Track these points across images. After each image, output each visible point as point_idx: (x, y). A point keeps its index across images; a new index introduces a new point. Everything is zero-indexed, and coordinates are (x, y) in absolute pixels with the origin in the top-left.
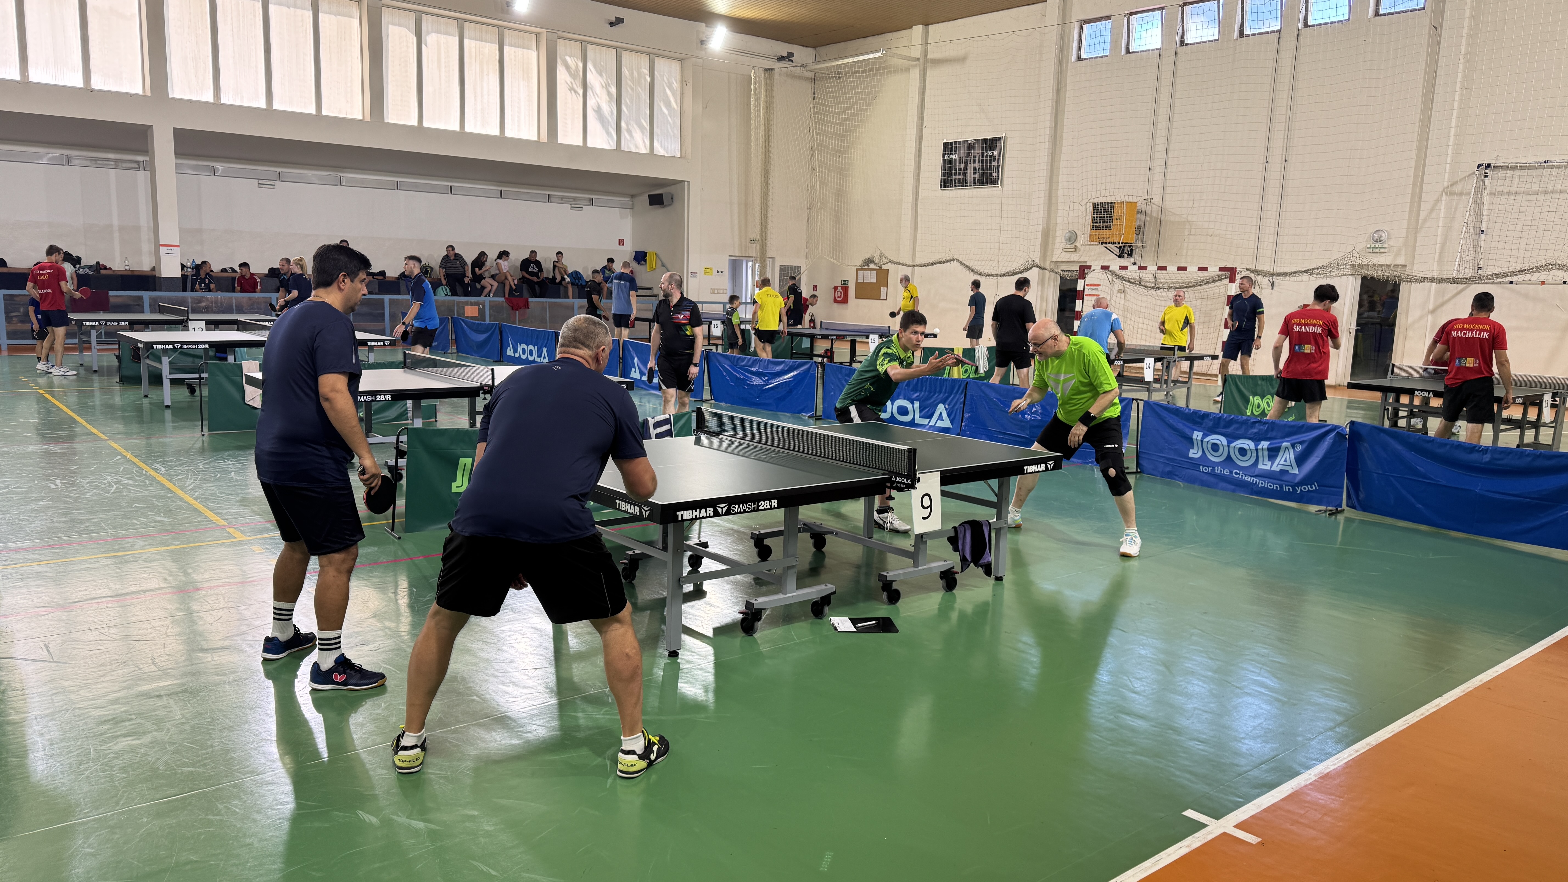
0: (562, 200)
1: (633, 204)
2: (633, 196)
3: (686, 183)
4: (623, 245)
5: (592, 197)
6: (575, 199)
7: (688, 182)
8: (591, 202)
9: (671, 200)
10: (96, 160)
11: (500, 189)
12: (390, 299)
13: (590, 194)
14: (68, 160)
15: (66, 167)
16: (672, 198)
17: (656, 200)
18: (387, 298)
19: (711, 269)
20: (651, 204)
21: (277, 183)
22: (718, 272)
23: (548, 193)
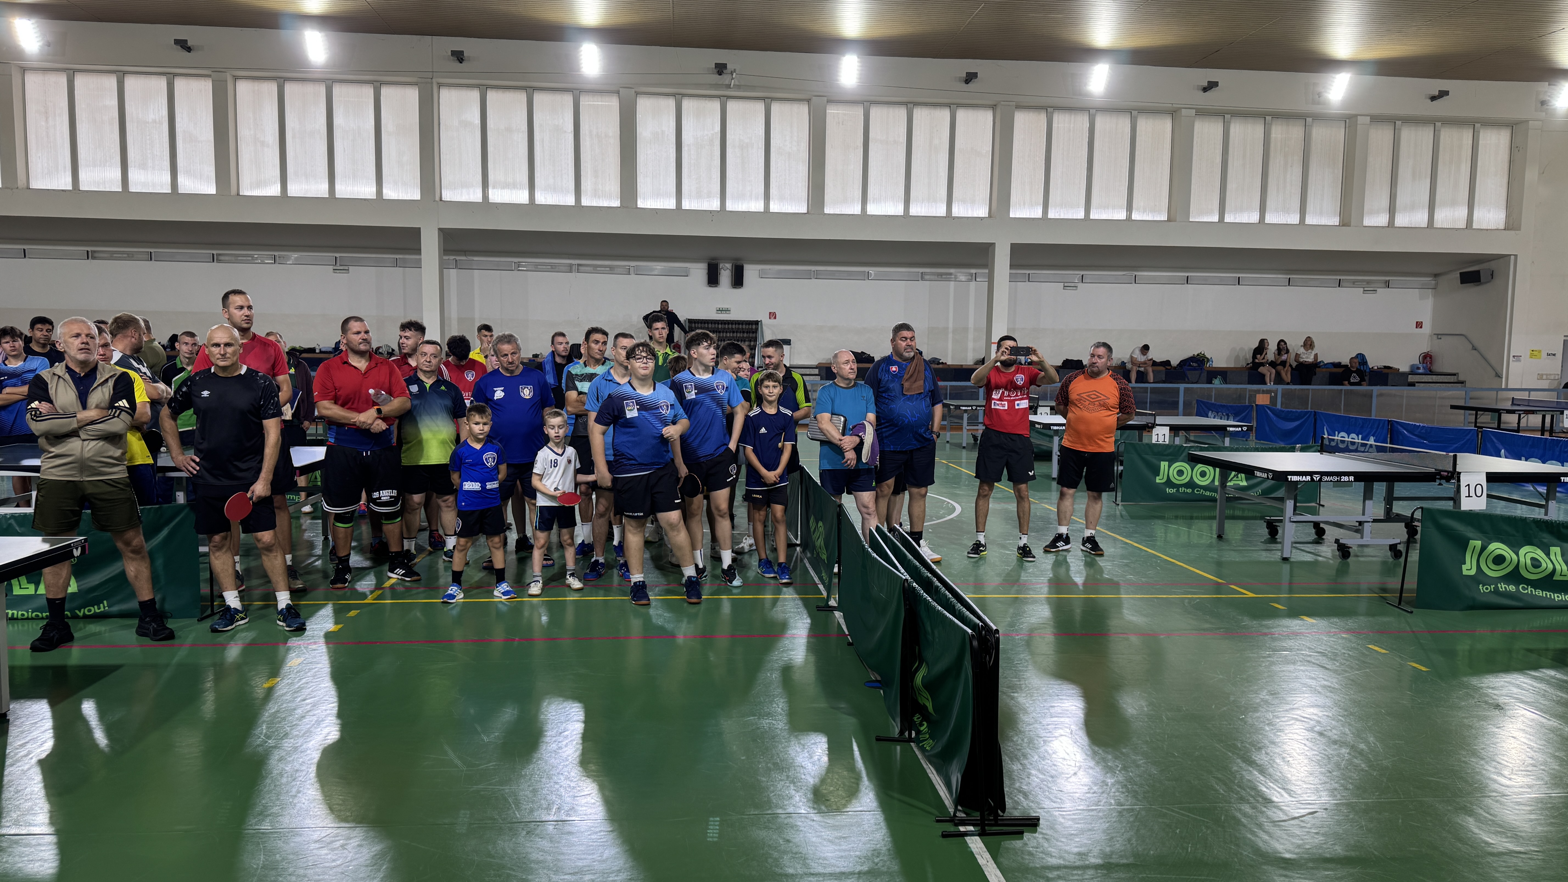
0: (1354, 284)
1: (1437, 284)
2: (1436, 276)
3: (1512, 257)
4: (1421, 327)
5: (1387, 278)
6: (1368, 282)
7: (1516, 256)
8: (1387, 285)
9: (1490, 277)
10: (941, 274)
11: (1288, 277)
12: (1185, 388)
13: (1385, 276)
14: (923, 277)
15: (921, 282)
16: (1492, 275)
17: (1471, 278)
18: (1182, 386)
19: (1540, 351)
20: (1462, 283)
21: (1080, 285)
22: (1548, 355)
23: (1339, 278)
